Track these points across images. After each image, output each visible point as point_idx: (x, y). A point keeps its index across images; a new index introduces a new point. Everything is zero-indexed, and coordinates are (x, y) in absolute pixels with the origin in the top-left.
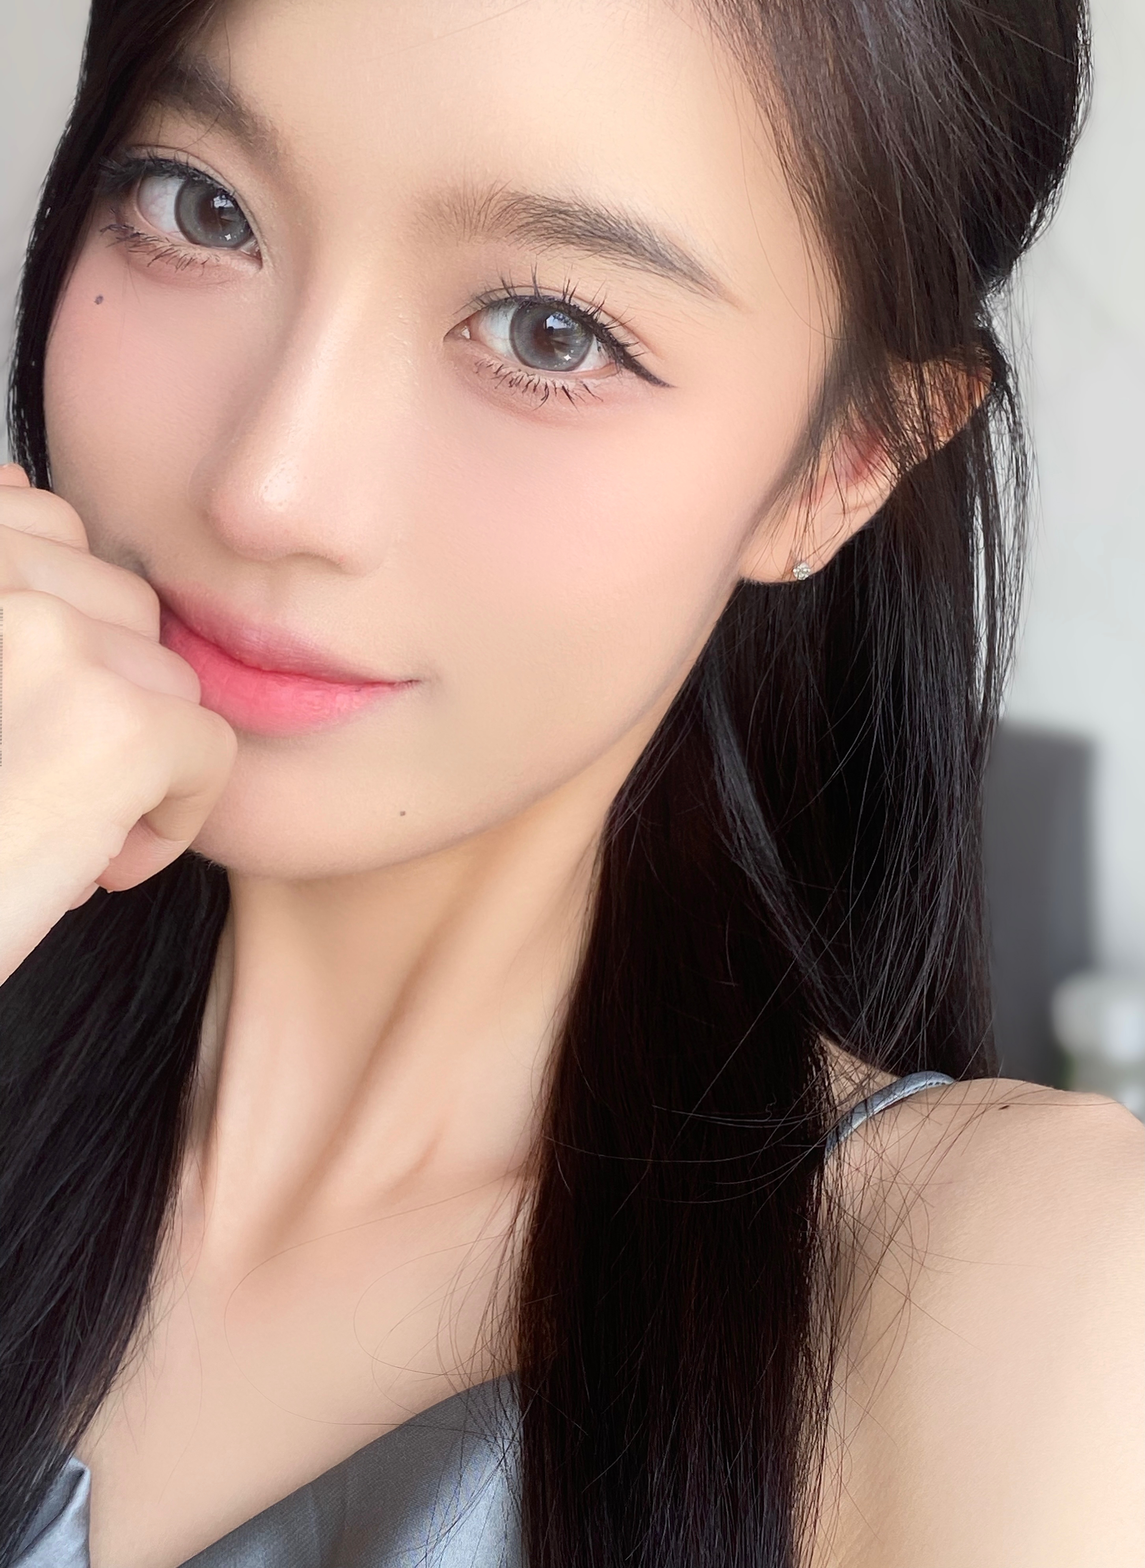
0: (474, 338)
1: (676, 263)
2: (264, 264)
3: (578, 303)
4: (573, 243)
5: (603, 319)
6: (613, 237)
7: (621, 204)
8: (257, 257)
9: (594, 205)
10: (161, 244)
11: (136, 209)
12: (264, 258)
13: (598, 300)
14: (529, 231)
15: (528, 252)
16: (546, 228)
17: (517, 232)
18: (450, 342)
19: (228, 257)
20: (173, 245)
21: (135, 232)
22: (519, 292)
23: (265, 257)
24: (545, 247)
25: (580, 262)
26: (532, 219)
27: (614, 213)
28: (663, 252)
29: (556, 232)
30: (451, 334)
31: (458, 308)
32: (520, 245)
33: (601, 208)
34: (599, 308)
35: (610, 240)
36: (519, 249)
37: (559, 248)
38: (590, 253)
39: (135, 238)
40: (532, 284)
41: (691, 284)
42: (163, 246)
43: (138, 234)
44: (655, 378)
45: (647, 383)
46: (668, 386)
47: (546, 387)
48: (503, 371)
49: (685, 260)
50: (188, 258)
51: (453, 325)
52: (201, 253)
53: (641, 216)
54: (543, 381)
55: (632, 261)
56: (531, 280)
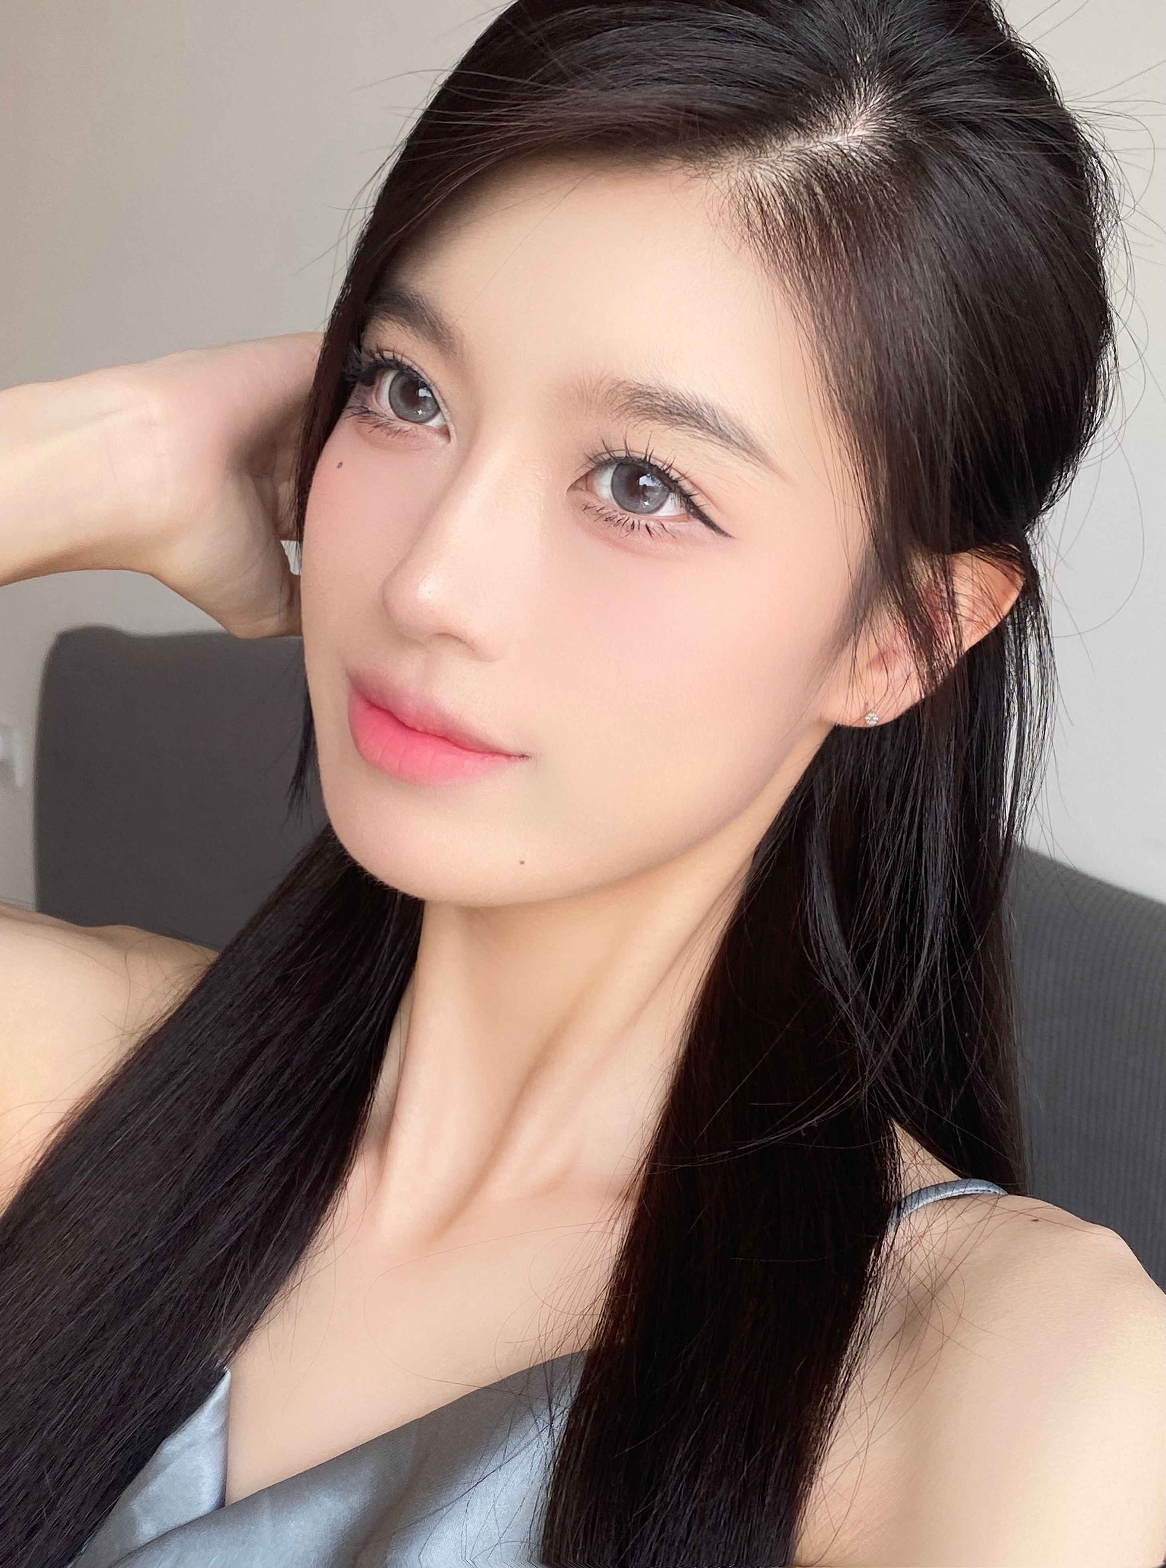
0: (589, 489)
1: (732, 437)
2: (452, 439)
3: (656, 462)
4: (657, 419)
5: (674, 475)
6: (685, 414)
7: (693, 392)
8: (447, 433)
9: (673, 391)
11: (372, 394)
12: (451, 434)
13: (672, 461)
14: (626, 410)
15: (623, 425)
16: (639, 407)
18: (572, 492)
19: (425, 431)
20: (387, 419)
21: (368, 409)
22: (618, 455)
23: (453, 434)
24: (636, 423)
25: (659, 432)
26: (627, 400)
27: (686, 396)
28: (723, 428)
29: (644, 409)
30: (573, 487)
31: (578, 467)
32: (619, 421)
33: (678, 393)
34: (670, 467)
35: (683, 416)
36: (617, 422)
37: (646, 423)
38: (669, 427)
39: (369, 414)
40: (624, 448)
41: (745, 455)
42: (382, 420)
43: (370, 411)
44: (719, 529)
45: (713, 532)
46: (729, 536)
47: (633, 523)
48: (604, 510)
49: (740, 435)
51: (574, 480)
53: (707, 401)
54: (631, 519)
56: (624, 445)
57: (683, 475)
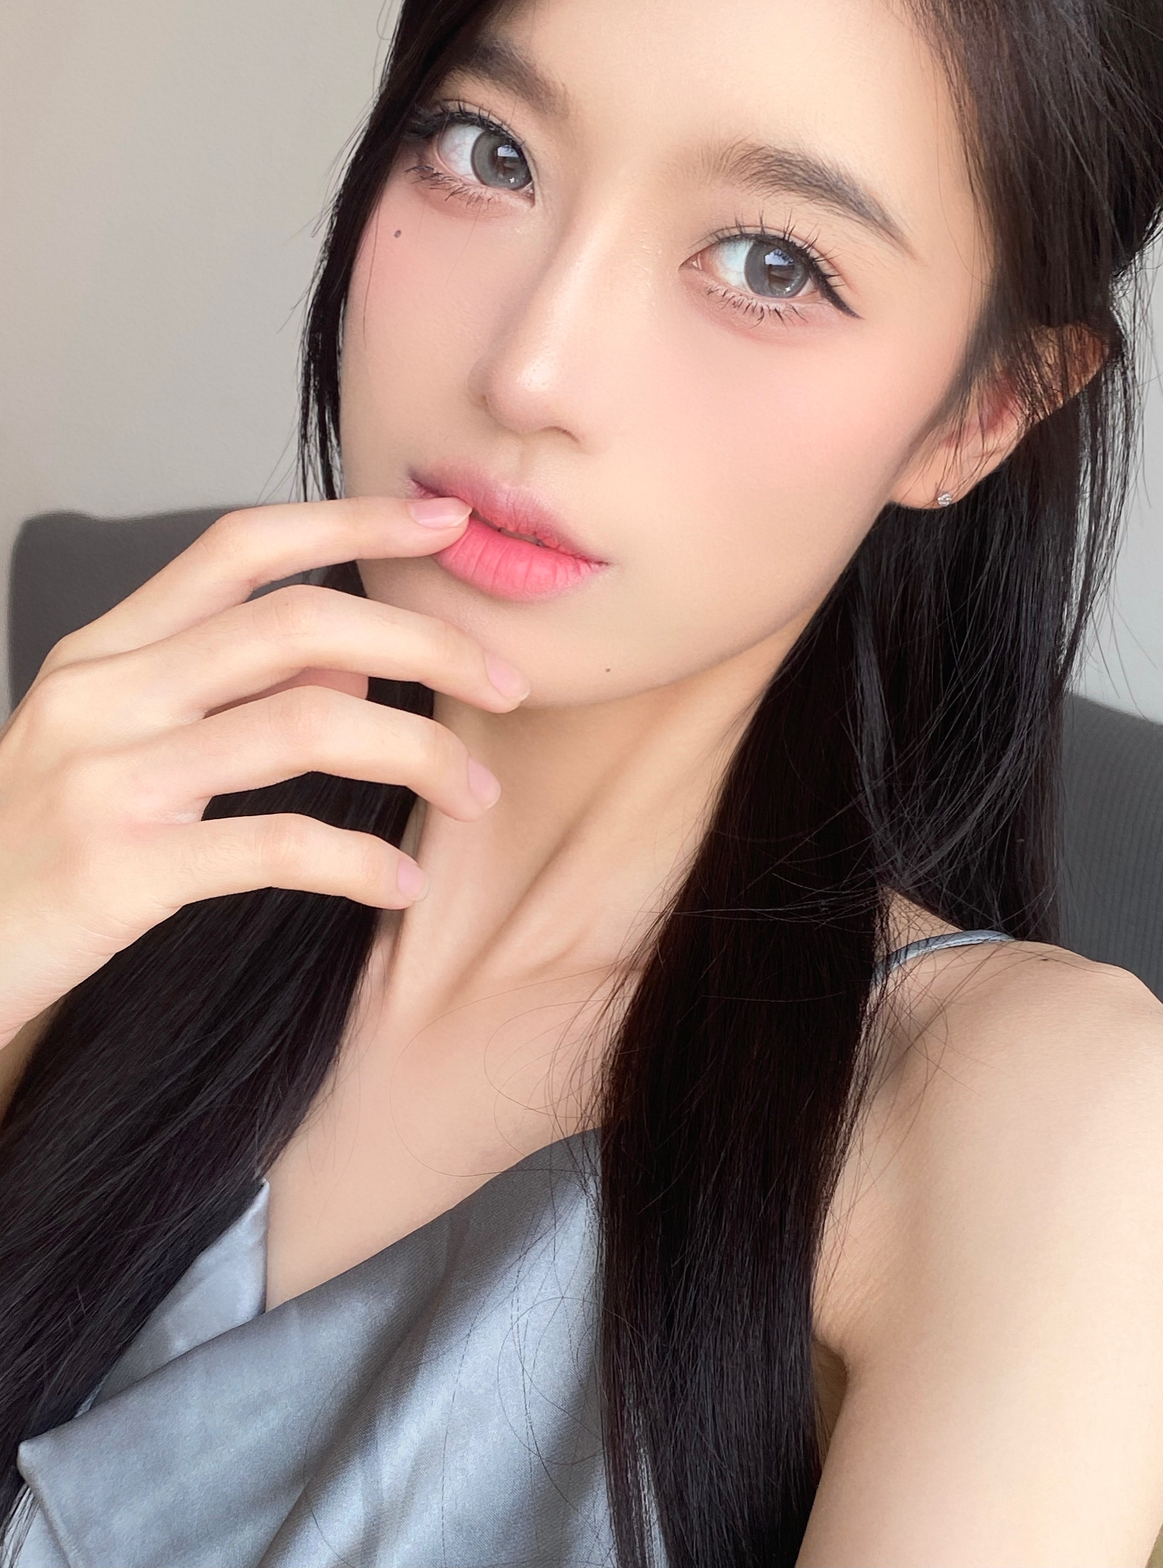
0: (706, 269)
1: (873, 214)
2: (536, 203)
3: (795, 240)
4: (793, 190)
5: (814, 254)
8: (531, 198)
9: (813, 158)
10: (455, 184)
11: (436, 154)
12: (537, 199)
13: (811, 240)
14: (759, 179)
15: (756, 198)
16: (773, 176)
17: (749, 180)
18: (685, 271)
19: (507, 196)
20: (465, 185)
21: (435, 172)
22: (748, 230)
23: (538, 197)
24: (770, 193)
25: (798, 207)
26: (762, 169)
27: (828, 166)
29: (781, 179)
30: (686, 264)
31: (694, 243)
32: (750, 192)
33: (818, 160)
34: (811, 246)
35: (824, 189)
36: (749, 194)
37: (782, 194)
38: (806, 199)
39: (436, 178)
40: (759, 224)
41: (883, 233)
42: (456, 185)
43: (438, 174)
44: (848, 309)
45: (841, 312)
46: (858, 317)
47: (762, 309)
48: (727, 295)
49: (880, 212)
50: (476, 195)
51: (688, 257)
52: (488, 192)
53: (850, 171)
54: (760, 304)
55: (838, 209)
56: (759, 220)
57: (822, 255)
